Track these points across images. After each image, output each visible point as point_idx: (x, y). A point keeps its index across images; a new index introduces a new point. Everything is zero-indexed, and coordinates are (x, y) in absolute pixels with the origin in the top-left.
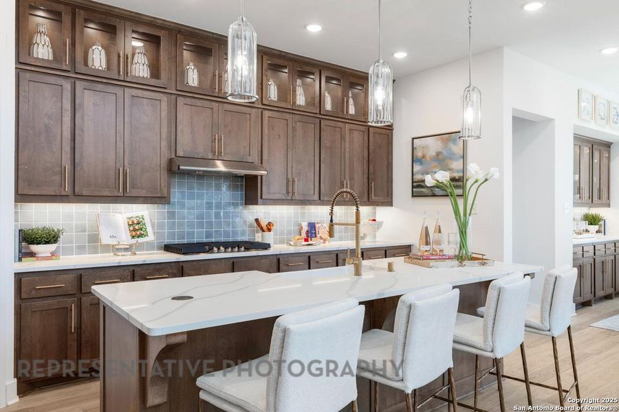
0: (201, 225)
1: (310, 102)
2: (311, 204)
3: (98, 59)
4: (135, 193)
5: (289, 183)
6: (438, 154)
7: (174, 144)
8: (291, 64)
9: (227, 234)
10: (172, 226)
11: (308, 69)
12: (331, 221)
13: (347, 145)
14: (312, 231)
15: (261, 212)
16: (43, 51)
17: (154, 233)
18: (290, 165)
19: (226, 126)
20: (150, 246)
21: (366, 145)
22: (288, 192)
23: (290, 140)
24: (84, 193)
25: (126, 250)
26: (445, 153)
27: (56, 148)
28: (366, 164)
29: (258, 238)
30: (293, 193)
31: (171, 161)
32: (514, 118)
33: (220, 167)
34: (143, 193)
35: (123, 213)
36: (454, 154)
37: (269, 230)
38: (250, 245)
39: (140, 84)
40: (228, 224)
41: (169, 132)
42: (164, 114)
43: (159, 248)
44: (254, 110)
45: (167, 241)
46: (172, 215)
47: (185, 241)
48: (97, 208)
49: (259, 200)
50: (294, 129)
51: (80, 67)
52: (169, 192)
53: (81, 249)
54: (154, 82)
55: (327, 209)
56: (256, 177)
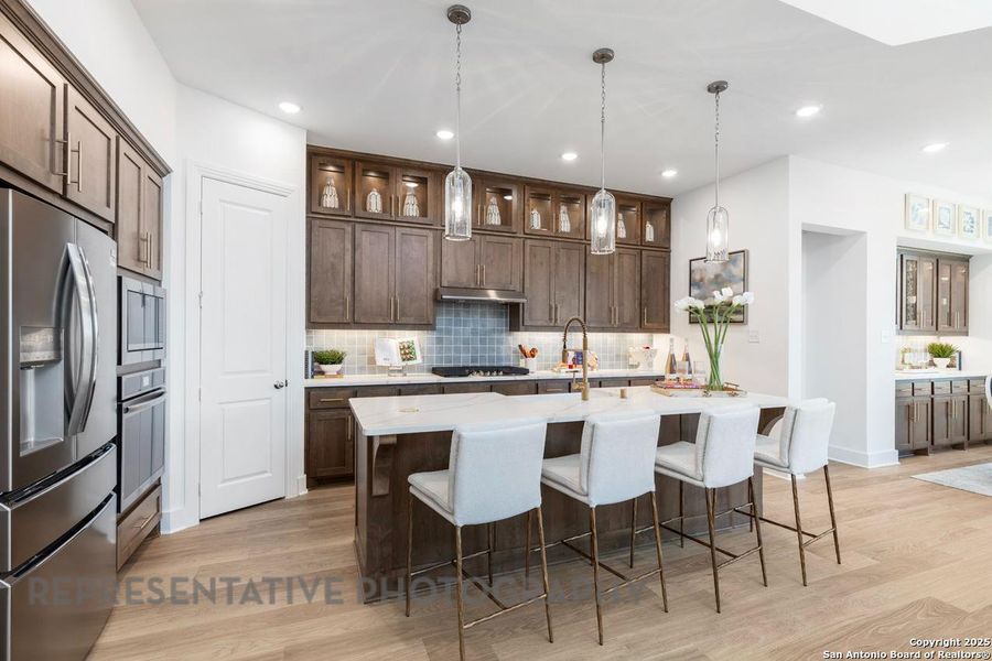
0: (466, 350)
1: (575, 229)
2: (576, 331)
3: (375, 203)
4: (404, 320)
5: (552, 311)
6: (717, 276)
7: (438, 275)
8: (554, 192)
9: (491, 359)
10: (440, 351)
11: (572, 195)
12: (565, 347)
13: (616, 270)
14: (580, 358)
15: (525, 338)
16: (330, 200)
17: (423, 357)
18: (552, 292)
19: (487, 257)
20: (419, 369)
21: (638, 269)
22: (550, 319)
23: (553, 268)
24: (362, 321)
25: (400, 371)
26: (724, 275)
27: (339, 283)
28: (637, 290)
29: (522, 364)
30: (556, 320)
31: (436, 291)
32: (804, 232)
33: (493, 295)
34: (411, 321)
35: (396, 339)
36: (733, 276)
37: (533, 356)
38: (509, 370)
39: (410, 223)
40: (492, 350)
41: (435, 264)
42: (430, 248)
43: (428, 371)
44: (515, 240)
45: (435, 365)
46: (440, 340)
47: (452, 365)
48: (375, 334)
49: (521, 326)
50: (557, 256)
51: (359, 212)
52: (435, 320)
53: (361, 370)
54: (422, 220)
55: (558, 336)
56: (518, 304)
